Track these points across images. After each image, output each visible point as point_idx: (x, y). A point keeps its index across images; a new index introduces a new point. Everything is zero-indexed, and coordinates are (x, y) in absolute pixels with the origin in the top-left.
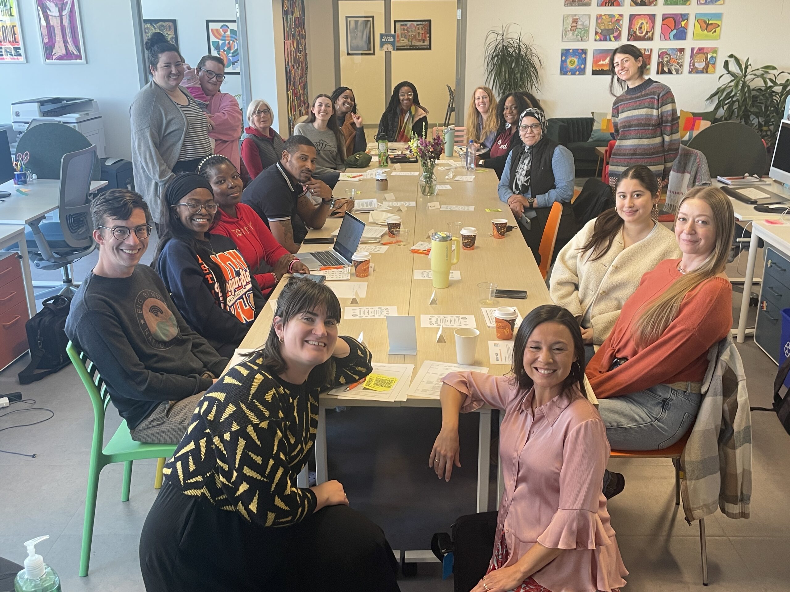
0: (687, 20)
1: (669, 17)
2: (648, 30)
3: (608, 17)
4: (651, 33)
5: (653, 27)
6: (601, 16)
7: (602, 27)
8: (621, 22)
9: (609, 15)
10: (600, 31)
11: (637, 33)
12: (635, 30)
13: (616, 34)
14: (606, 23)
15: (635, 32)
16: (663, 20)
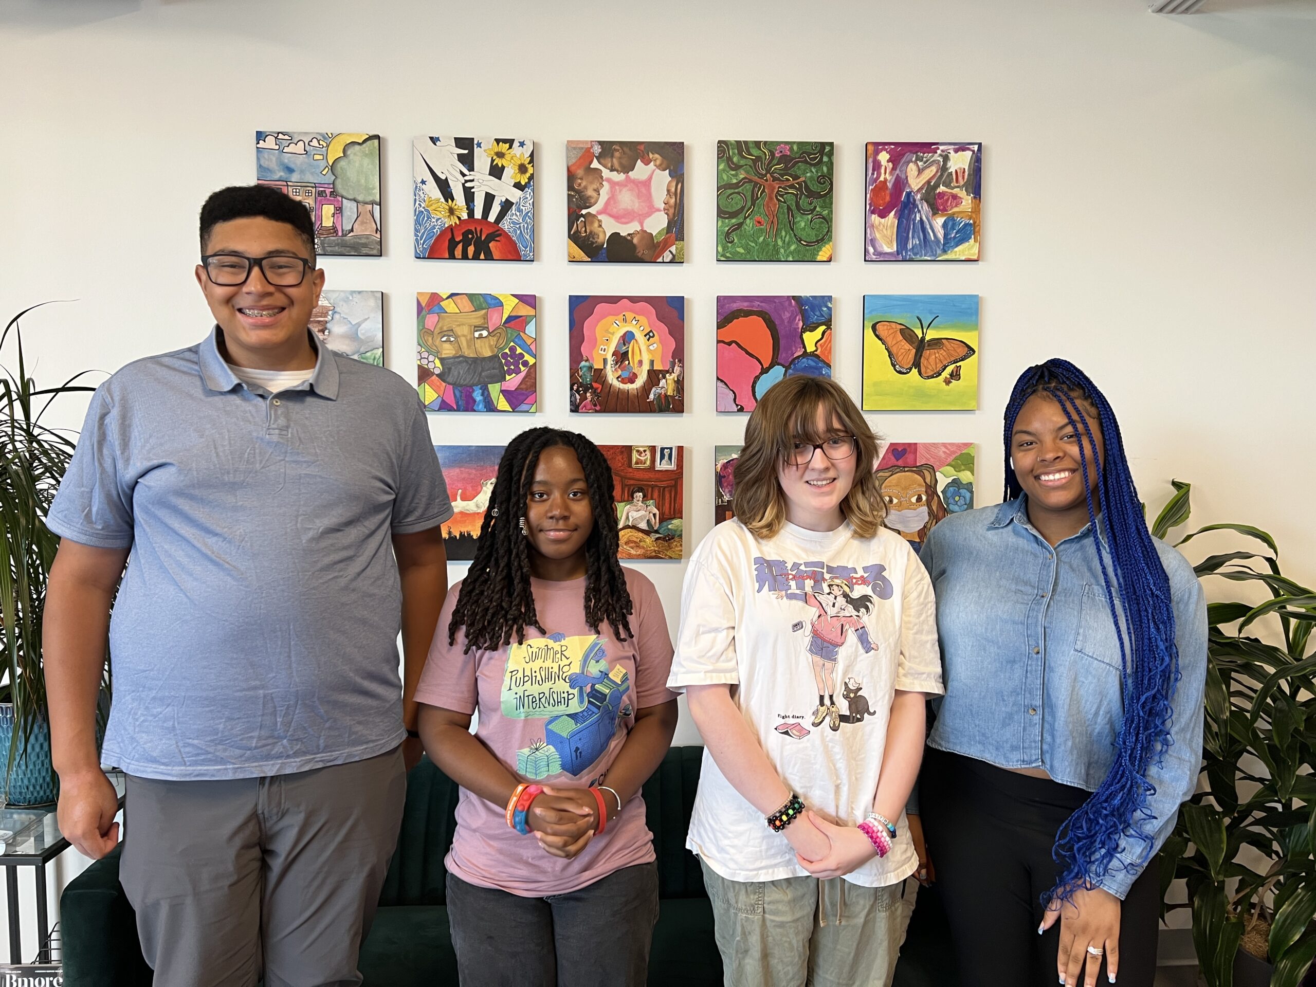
0: (828, 323)
1: (748, 313)
2: (658, 366)
3: (466, 305)
4: (671, 378)
5: (679, 355)
6: (435, 299)
7: (448, 351)
8: (530, 329)
9: (471, 297)
10: (436, 366)
11: (612, 377)
12: (598, 365)
13: (513, 381)
14: (463, 331)
15: (599, 375)
16: (719, 327)
